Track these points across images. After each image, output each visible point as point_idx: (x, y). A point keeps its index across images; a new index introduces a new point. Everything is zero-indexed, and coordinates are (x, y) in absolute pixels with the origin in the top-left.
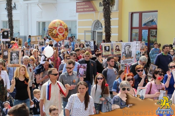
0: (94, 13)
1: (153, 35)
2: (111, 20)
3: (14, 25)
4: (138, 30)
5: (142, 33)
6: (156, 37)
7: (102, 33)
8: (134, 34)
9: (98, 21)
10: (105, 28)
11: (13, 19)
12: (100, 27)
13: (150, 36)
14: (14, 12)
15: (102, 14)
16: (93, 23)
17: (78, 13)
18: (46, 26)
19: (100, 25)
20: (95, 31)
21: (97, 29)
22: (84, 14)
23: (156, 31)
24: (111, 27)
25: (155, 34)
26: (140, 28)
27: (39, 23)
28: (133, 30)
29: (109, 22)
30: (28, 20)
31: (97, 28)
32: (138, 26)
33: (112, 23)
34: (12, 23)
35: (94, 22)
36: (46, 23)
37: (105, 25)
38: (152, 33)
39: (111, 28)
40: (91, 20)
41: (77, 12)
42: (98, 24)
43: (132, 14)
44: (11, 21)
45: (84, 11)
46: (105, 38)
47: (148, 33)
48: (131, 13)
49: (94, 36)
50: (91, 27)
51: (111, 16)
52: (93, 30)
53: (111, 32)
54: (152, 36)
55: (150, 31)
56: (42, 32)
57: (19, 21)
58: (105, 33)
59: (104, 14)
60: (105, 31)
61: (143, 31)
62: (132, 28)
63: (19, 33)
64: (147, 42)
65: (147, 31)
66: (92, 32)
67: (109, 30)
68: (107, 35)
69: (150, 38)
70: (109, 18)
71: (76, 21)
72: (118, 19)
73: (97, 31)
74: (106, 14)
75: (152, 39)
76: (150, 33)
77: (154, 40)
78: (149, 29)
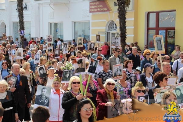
0: (108, 13)
1: (171, 36)
2: (126, 20)
3: (25, 26)
4: (155, 30)
6: (174, 38)
9: (113, 21)
10: (120, 29)
11: (24, 20)
12: (115, 28)
13: (168, 37)
14: (25, 13)
15: (117, 14)
16: (107, 24)
17: (91, 14)
18: (58, 27)
19: (115, 25)
21: (111, 30)
22: (98, 14)
23: (174, 32)
25: (173, 34)
26: (158, 29)
27: (51, 24)
28: (150, 30)
29: (124, 23)
30: (39, 21)
32: (154, 26)
33: (127, 24)
34: (23, 25)
35: (108, 22)
36: (58, 24)
37: (120, 26)
38: (170, 33)
39: (126, 28)
40: (105, 20)
41: (90, 12)
42: (112, 25)
43: (149, 13)
44: (22, 23)
45: (98, 11)
47: (165, 34)
48: (147, 13)
49: (109, 38)
50: (105, 28)
51: (126, 16)
52: (107, 31)
53: (126, 33)
54: (169, 37)
55: (168, 32)
56: (54, 34)
57: (30, 22)
59: (119, 14)
61: (160, 32)
62: (148, 29)
63: (30, 34)
65: (165, 31)
66: (106, 33)
67: (124, 31)
68: (122, 36)
69: (168, 39)
70: (125, 19)
71: (89, 22)
72: (133, 19)
73: (111, 32)
74: (121, 14)
75: (170, 40)
76: (168, 34)
77: (172, 42)
78: (167, 29)
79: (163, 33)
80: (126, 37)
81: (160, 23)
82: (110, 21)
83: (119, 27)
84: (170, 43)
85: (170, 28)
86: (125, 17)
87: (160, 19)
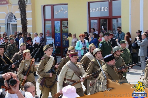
1: (65, 26)
2: (26, 12)
4: (51, 21)
5: (55, 25)
6: (68, 27)
7: (16, 25)
8: (47, 25)
9: (12, 14)
10: (21, 20)
12: (14, 20)
13: (62, 27)
15: (18, 7)
19: (14, 17)
20: (10, 24)
21: (11, 22)
23: (67, 22)
24: (27, 19)
25: (66, 24)
26: (53, 20)
28: (46, 21)
29: (24, 15)
31: (11, 20)
32: (50, 18)
33: (27, 16)
35: (7, 15)
38: (64, 24)
40: (4, 13)
42: (11, 17)
43: (44, 6)
46: (21, 29)
47: (60, 24)
50: (4, 20)
53: (27, 24)
54: (64, 27)
55: (62, 23)
58: (21, 25)
60: (21, 23)
61: (56, 22)
62: (45, 20)
64: (60, 33)
65: (59, 22)
66: (6, 24)
67: (25, 22)
68: (24, 27)
69: (62, 28)
70: (25, 11)
72: (31, 11)
74: (22, 7)
75: (64, 29)
76: (62, 24)
77: (66, 31)
78: (61, 20)
79: (58, 23)
80: (27, 28)
81: (55, 14)
82: (9, 13)
83: (20, 18)
84: (65, 32)
85: (64, 19)
86: (25, 10)
87: (55, 12)
